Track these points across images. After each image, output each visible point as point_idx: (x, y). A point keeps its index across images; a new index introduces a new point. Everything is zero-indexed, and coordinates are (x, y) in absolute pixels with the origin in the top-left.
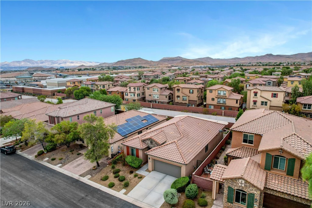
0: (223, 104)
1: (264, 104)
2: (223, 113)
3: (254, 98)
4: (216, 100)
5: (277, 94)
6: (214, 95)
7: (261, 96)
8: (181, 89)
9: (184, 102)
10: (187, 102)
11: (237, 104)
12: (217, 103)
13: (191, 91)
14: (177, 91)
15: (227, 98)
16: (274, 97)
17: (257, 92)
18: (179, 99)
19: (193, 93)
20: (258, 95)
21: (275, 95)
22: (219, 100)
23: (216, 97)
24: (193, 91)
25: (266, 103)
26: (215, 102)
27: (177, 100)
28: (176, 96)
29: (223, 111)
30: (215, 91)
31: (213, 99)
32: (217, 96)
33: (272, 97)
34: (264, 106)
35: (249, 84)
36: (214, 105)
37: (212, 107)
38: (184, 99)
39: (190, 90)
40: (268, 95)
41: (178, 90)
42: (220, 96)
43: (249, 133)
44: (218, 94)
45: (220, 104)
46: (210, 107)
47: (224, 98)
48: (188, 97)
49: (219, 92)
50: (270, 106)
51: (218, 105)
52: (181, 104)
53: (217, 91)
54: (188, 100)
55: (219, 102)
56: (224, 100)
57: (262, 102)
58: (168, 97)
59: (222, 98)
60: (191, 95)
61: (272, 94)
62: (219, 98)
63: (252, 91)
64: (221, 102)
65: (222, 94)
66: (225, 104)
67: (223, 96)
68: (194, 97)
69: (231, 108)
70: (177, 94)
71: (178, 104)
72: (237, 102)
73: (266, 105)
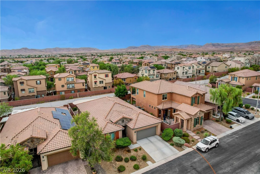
0: (72, 88)
1: (101, 82)
2: (78, 96)
3: (95, 80)
4: (66, 86)
5: (108, 74)
6: (63, 82)
7: (99, 78)
8: (25, 82)
9: (31, 94)
10: (36, 94)
11: (83, 86)
12: (67, 89)
13: (38, 82)
14: (20, 85)
15: (75, 83)
16: (107, 77)
17: (96, 75)
18: (23, 92)
19: (41, 84)
20: (97, 77)
21: (107, 76)
22: (68, 86)
23: (66, 84)
24: (40, 81)
25: (102, 81)
26: (65, 88)
27: (21, 94)
28: (19, 90)
29: (78, 94)
30: (64, 78)
31: (63, 86)
32: (67, 82)
33: (105, 77)
34: (101, 84)
35: (72, 71)
36: (65, 91)
37: (63, 93)
38: (31, 91)
39: (36, 82)
40: (103, 76)
41: (22, 83)
42: (69, 82)
43: (164, 93)
44: (67, 80)
45: (70, 89)
46: (61, 93)
47: (73, 83)
48: (35, 88)
49: (68, 79)
50: (105, 83)
51: (68, 90)
52: (28, 97)
53: (66, 78)
54: (36, 92)
55: (68, 88)
56: (73, 85)
57: (100, 82)
58: (7, 93)
59: (71, 84)
60: (39, 86)
61: (105, 75)
62: (68, 84)
63: (93, 75)
64: (71, 87)
65: (70, 80)
66: (75, 88)
67: (72, 82)
68: (43, 87)
69: (79, 90)
70: (20, 87)
71: (23, 98)
72: (83, 85)
73: (103, 83)
